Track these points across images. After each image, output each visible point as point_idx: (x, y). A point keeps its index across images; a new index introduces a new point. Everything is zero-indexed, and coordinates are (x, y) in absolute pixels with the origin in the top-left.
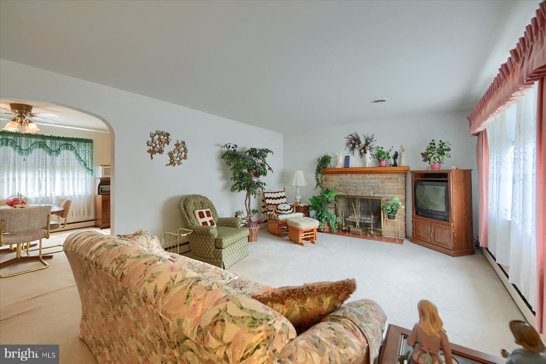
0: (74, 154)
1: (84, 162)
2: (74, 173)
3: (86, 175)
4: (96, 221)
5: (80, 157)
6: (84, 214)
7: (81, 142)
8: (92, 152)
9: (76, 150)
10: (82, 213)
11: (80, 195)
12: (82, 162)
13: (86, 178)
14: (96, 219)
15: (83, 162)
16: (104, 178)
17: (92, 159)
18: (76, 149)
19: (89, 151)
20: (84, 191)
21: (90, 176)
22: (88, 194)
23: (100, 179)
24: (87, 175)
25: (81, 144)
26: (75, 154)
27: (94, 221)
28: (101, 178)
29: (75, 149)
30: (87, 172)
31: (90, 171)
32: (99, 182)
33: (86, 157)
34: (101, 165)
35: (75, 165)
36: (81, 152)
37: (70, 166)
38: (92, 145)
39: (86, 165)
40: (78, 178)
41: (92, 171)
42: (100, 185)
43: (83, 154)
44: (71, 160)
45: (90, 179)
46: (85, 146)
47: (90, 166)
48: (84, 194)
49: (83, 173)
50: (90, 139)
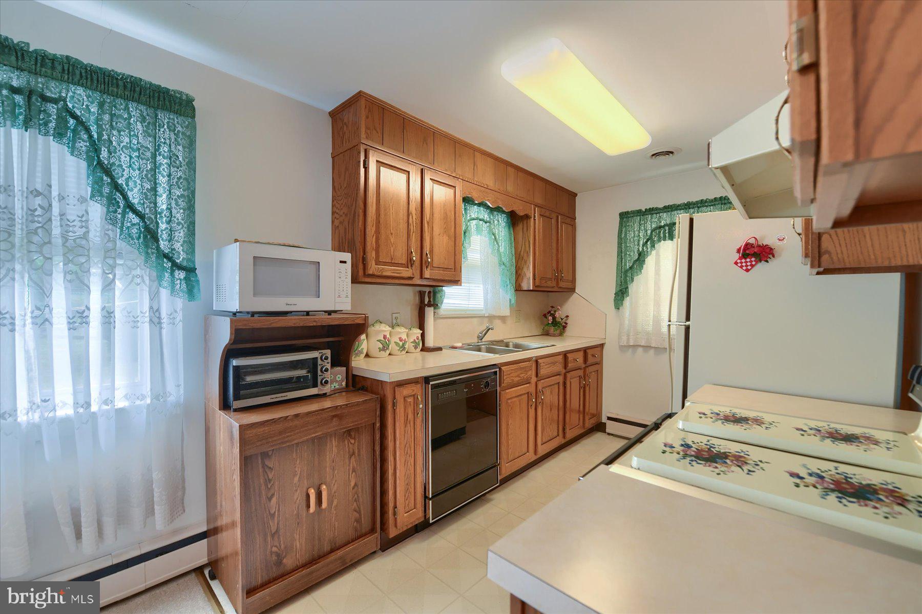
0: (84, 164)
1: (141, 216)
2: (79, 284)
3: (154, 296)
4: (212, 538)
5: (116, 187)
6: (150, 511)
7: (126, 99)
8: (191, 164)
9: (91, 137)
10: (137, 513)
11: (120, 412)
12: (131, 215)
13: (155, 312)
14: (212, 526)
15: (136, 220)
16: (253, 314)
17: (190, 208)
18: (94, 129)
19: (172, 157)
20: (147, 388)
21: (180, 302)
22: (172, 399)
23: (228, 320)
24: (164, 293)
25: (127, 109)
26: (89, 160)
27: (204, 542)
28: (235, 314)
29: (88, 130)
30: (160, 278)
31: (181, 275)
32: (223, 335)
33: (154, 189)
34: (236, 241)
35: (85, 236)
36: (124, 159)
37: (57, 240)
38: (193, 127)
39: (156, 239)
40: (108, 316)
41: (190, 271)
42: (230, 353)
43: (139, 169)
44: (61, 198)
45: (179, 317)
46: (152, 127)
47: (178, 246)
48: (148, 401)
49: (138, 284)
50: (181, 93)
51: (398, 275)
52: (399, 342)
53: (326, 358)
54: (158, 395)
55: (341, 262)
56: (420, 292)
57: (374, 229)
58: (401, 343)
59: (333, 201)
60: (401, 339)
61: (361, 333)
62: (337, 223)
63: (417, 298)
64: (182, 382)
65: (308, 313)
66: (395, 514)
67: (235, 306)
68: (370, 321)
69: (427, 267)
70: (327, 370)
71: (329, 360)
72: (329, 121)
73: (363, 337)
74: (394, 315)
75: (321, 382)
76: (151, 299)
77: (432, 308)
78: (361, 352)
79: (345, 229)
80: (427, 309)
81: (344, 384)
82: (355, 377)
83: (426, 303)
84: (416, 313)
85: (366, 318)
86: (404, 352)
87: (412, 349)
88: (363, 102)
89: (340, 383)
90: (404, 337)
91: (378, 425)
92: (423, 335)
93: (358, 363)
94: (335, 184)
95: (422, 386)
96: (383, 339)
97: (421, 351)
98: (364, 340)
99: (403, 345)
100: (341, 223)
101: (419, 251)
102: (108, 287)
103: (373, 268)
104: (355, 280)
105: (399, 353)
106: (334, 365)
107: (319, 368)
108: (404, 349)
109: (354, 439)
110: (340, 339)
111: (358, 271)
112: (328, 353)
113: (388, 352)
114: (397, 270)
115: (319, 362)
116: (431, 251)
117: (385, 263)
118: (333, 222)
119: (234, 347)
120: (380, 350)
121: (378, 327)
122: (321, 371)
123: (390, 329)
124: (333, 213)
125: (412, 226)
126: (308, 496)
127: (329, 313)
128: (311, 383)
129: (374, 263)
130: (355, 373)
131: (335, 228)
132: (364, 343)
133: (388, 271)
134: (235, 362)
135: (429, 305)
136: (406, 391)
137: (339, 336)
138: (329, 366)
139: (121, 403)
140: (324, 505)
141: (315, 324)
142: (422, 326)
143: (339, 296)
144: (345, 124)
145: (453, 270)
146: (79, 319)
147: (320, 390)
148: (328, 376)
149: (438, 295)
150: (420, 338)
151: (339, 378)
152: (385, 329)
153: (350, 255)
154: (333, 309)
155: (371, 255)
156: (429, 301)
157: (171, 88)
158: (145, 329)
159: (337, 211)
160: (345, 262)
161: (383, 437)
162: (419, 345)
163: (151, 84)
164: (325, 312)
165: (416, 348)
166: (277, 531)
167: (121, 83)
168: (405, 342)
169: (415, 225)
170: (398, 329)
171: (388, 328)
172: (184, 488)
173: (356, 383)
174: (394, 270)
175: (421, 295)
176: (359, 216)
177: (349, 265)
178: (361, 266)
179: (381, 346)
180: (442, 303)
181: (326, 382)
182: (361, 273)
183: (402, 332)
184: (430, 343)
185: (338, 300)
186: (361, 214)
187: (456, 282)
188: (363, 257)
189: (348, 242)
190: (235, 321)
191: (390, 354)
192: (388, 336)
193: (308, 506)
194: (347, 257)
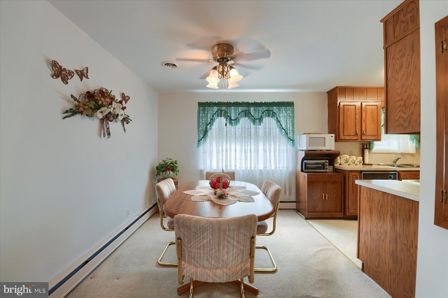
0: (275, 121)
1: (285, 130)
2: (275, 144)
3: (287, 147)
4: (297, 203)
5: (281, 125)
6: (285, 193)
7: (282, 106)
8: (293, 117)
12: (283, 130)
13: (287, 149)
14: (297, 201)
15: (284, 131)
16: (309, 150)
17: (293, 127)
18: (277, 115)
19: (290, 116)
20: (285, 166)
21: (291, 148)
23: (304, 152)
24: (289, 146)
25: (282, 108)
27: (295, 203)
30: (288, 143)
31: (291, 142)
32: (302, 155)
33: (287, 124)
34: (304, 134)
35: (276, 135)
36: (282, 119)
37: (272, 136)
38: (293, 109)
39: (287, 134)
40: (279, 150)
41: (293, 141)
42: (303, 159)
43: (284, 120)
44: (272, 128)
45: (291, 151)
46: (286, 111)
47: (291, 135)
48: (286, 169)
49: (284, 144)
50: (291, 102)
51: (351, 139)
52: (352, 161)
53: (327, 162)
54: (288, 168)
55: (331, 137)
56: (362, 144)
57: (342, 126)
58: (353, 161)
59: (328, 118)
60: (353, 160)
61: (338, 156)
62: (330, 124)
63: (361, 146)
64: (291, 166)
65: (321, 150)
66: (348, 209)
67: (305, 149)
68: (341, 153)
69: (364, 136)
70: (327, 165)
71: (328, 163)
72: (327, 94)
73: (339, 158)
74: (351, 152)
75: (326, 168)
76: (286, 147)
77: (368, 150)
78: (338, 163)
79: (333, 126)
80: (365, 150)
81: (332, 171)
82: (336, 169)
83: (365, 148)
84: (361, 151)
85: (339, 152)
86: (355, 164)
87: (358, 164)
88: (338, 89)
89: (331, 170)
90: (355, 159)
91: (343, 182)
92: (363, 160)
93: (337, 165)
94: (329, 113)
95: (359, 173)
96: (346, 159)
97: (362, 165)
98: (339, 159)
99: (354, 162)
100: (331, 124)
101: (360, 130)
102: (279, 145)
103: (342, 137)
104: (336, 141)
105: (353, 164)
106: (329, 165)
107: (325, 165)
108: (355, 163)
109: (335, 184)
110: (331, 158)
111: (337, 139)
112: (328, 161)
113: (348, 164)
114: (351, 137)
115: (325, 163)
116: (366, 130)
117: (346, 136)
118: (328, 124)
119: (304, 158)
120: (345, 163)
121: (344, 155)
122: (326, 166)
123: (349, 156)
124: (328, 121)
125: (357, 122)
126: (322, 195)
127: (328, 150)
128: (323, 169)
129: (342, 136)
130: (336, 168)
131: (329, 126)
132: (339, 160)
133: (348, 138)
134: (305, 161)
135: (367, 148)
136: (353, 174)
137: (331, 157)
138: (328, 165)
139: (281, 169)
140: (327, 199)
141: (324, 153)
142: (363, 156)
143: (331, 146)
144: (332, 95)
145: (377, 136)
146: (275, 151)
147: (325, 170)
148: (327, 167)
149: (371, 145)
150: (362, 160)
151: (331, 169)
152: (347, 156)
153: (334, 134)
154: (328, 149)
155: (341, 133)
156: (367, 147)
157: (290, 101)
158: (285, 153)
159: (330, 121)
160: (333, 137)
161: (345, 186)
162: (361, 162)
163: (286, 102)
164: (327, 150)
165: (360, 163)
166: (315, 201)
167: (281, 104)
168: (355, 161)
169: (358, 122)
170: (352, 156)
171: (348, 156)
172: (291, 190)
173: (336, 170)
174: (350, 137)
175: (363, 145)
176: (337, 123)
177: (334, 138)
178: (338, 137)
179: (345, 162)
180: (373, 148)
181: (327, 169)
182: (338, 139)
183: (354, 158)
184: (367, 161)
185: (330, 147)
186: (338, 121)
187: (379, 140)
188: (338, 134)
189: (334, 130)
190: (306, 152)
191: (349, 165)
192: (348, 158)
193: (322, 198)
194: (333, 135)
